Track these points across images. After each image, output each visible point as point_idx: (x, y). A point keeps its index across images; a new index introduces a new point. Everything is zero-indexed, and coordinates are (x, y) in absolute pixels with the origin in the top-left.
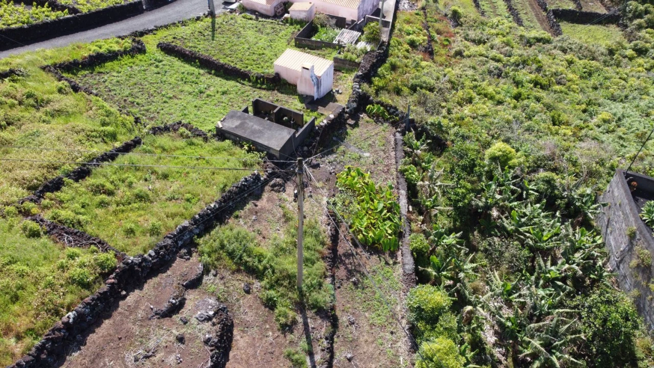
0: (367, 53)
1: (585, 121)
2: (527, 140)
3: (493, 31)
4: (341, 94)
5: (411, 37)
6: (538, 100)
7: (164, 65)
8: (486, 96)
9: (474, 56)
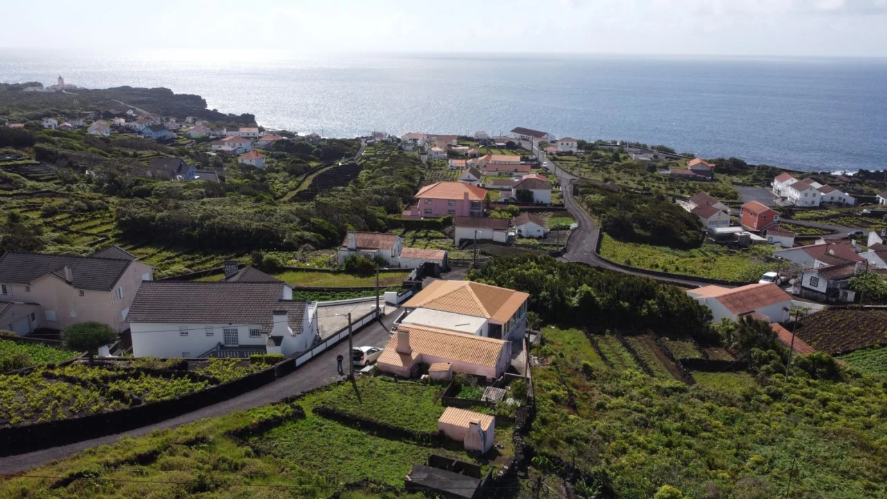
0: (518, 409)
1: (740, 464)
2: (689, 485)
3: (628, 383)
4: (503, 448)
5: (552, 392)
6: (690, 446)
7: (326, 428)
8: (639, 444)
9: (617, 408)
